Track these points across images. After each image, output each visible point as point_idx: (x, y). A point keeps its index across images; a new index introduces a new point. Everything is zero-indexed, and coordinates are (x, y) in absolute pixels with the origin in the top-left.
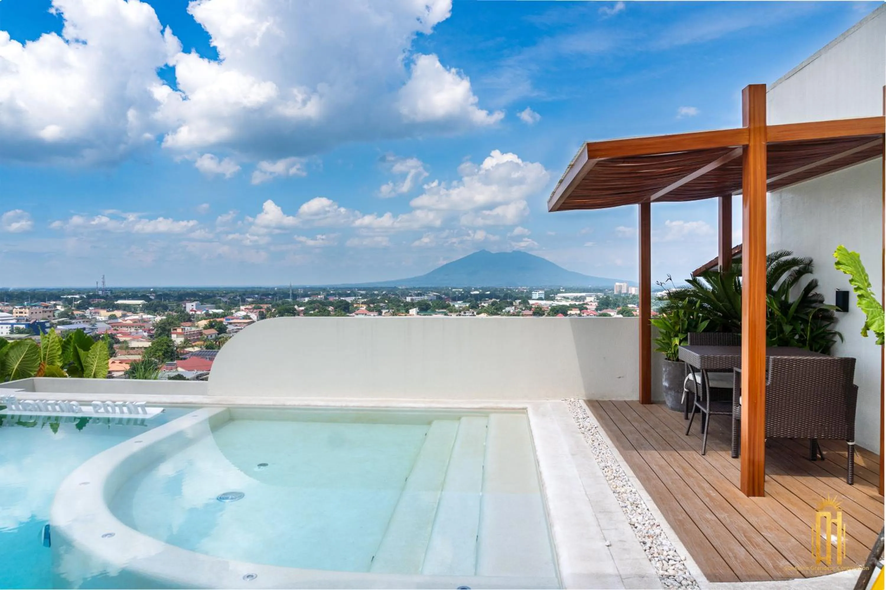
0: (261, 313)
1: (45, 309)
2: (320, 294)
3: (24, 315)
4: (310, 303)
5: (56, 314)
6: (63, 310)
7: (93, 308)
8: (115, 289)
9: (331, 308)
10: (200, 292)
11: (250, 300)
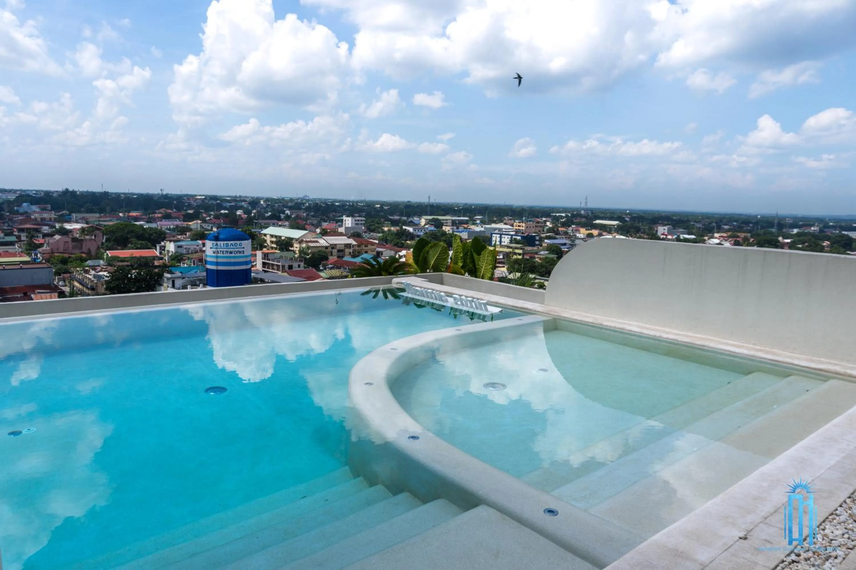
0: (737, 242)
1: (537, 224)
2: (813, 225)
3: (521, 228)
4: (798, 235)
5: (545, 229)
6: (551, 226)
7: (575, 226)
8: (596, 209)
9: (826, 243)
10: (674, 215)
11: (726, 227)
